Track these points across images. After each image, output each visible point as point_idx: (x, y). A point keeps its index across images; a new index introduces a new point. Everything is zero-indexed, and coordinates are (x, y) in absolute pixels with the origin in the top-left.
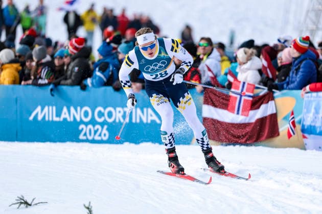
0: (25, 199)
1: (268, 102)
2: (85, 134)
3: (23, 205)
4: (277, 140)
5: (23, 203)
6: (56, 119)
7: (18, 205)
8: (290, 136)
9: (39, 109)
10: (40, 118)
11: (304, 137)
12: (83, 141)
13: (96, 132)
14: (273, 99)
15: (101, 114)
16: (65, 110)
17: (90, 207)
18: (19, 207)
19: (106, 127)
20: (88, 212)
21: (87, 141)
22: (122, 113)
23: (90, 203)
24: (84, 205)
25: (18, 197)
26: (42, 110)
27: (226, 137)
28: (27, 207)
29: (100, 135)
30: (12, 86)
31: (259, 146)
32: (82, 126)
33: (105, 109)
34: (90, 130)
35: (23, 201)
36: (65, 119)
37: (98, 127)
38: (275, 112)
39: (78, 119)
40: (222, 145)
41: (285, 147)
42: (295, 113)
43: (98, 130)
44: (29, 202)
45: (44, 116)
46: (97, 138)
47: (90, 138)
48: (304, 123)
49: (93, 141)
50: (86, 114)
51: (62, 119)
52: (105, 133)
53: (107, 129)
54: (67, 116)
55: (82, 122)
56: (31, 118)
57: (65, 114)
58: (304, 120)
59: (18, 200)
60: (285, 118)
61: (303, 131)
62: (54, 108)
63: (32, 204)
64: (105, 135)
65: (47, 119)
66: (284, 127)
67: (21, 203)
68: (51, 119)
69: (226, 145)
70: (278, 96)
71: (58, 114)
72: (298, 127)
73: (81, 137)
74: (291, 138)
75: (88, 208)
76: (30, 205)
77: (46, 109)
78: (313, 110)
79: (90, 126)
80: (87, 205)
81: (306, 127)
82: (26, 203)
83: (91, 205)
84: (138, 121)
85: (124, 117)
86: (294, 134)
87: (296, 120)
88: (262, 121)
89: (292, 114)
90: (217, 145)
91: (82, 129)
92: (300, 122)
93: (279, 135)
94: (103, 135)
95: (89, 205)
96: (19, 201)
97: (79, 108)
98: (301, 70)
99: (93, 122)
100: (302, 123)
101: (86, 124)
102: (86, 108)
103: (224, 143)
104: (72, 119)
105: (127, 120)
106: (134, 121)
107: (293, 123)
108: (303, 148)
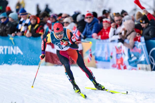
8: (89, 61)
11: (96, 62)
22: (3, 49)
40: (54, 65)
60: (87, 52)
61: (96, 59)
69: (57, 66)
72: (93, 57)
78: (101, 49)
84: (11, 53)
85: (4, 51)
89: (90, 50)
90: (52, 65)
92: (94, 54)
105: (6, 53)
106: (9, 53)
107: (91, 55)
108: (96, 67)
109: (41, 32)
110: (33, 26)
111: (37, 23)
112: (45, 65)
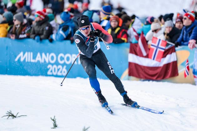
0: (12, 113)
1: (171, 53)
2: (51, 71)
3: (10, 117)
4: (177, 78)
5: (11, 116)
6: (33, 61)
7: (7, 116)
8: (185, 76)
9: (21, 54)
10: (22, 60)
11: (195, 77)
12: (50, 76)
13: (58, 70)
14: (175, 51)
15: (62, 59)
16: (39, 55)
17: (55, 120)
18: (8, 118)
19: (65, 67)
20: (54, 122)
21: (53, 75)
23: (55, 117)
24: (51, 118)
25: (8, 112)
26: (24, 54)
27: (143, 75)
28: (13, 118)
29: (61, 72)
30: (4, 38)
31: (165, 81)
32: (49, 66)
33: (65, 54)
34: (55, 69)
35: (11, 114)
36: (39, 61)
37: (60, 67)
38: (176, 60)
39: (47, 61)
40: (141, 80)
41: (182, 83)
42: (189, 61)
43: (60, 69)
44: (15, 115)
45: (25, 59)
46: (59, 74)
47: (55, 74)
48: (195, 68)
49: (57, 76)
50: (52, 58)
51: (36, 61)
52: (64, 71)
53: (66, 68)
54: (40, 59)
55: (49, 63)
56: (16, 60)
57: (39, 57)
58: (195, 66)
59: (7, 113)
60: (183, 64)
61: (194, 73)
62: (32, 54)
63: (17, 116)
64: (64, 72)
65: (26, 60)
66: (181, 70)
67: (10, 115)
68: (29, 61)
69: (144, 81)
70: (178, 50)
71: (34, 58)
72: (191, 70)
73: (49, 73)
74: (187, 77)
75: (53, 120)
76: (16, 117)
77: (26, 54)
79: (55, 66)
80: (53, 118)
81: (196, 71)
82: (13, 115)
83: (55, 118)
86: (188, 74)
87: (190, 65)
88: (167, 66)
89: (188, 61)
90: (137, 80)
91: (50, 68)
92: (192, 67)
93: (178, 75)
94: (63, 72)
95: (54, 119)
96: (9, 114)
97: (48, 54)
98: (193, 33)
99: (57, 63)
100: (193, 68)
101: (52, 65)
102: (53, 54)
103: (142, 79)
104: (43, 61)
107: (188, 68)
108: (194, 84)
109: (125, 37)
110: (113, 29)
111: (118, 26)
112: (129, 79)
